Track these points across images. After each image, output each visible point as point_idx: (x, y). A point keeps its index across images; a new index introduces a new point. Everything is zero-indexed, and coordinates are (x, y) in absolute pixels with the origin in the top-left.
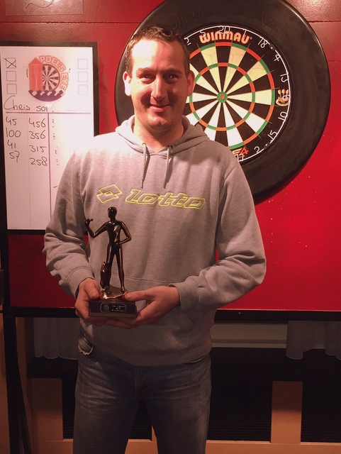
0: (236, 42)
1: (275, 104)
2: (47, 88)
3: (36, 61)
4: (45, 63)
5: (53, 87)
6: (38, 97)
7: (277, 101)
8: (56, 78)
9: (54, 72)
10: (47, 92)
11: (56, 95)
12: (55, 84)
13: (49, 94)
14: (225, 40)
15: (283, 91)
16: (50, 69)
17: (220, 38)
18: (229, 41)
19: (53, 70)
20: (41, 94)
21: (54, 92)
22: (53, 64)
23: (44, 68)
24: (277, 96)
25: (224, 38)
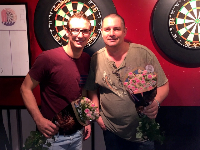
0: (66, 3)
1: (93, 12)
2: (9, 21)
3: (4, 10)
4: (7, 11)
5: (11, 20)
6: (5, 24)
7: (93, 11)
8: (12, 17)
9: (11, 15)
10: (9, 22)
11: (12, 23)
12: (11, 19)
13: (9, 23)
14: (63, 5)
15: (93, 6)
16: (9, 13)
17: (61, 6)
18: (64, 4)
19: (10, 14)
20: (6, 23)
21: (11, 22)
22: (10, 11)
23: (7, 13)
24: (92, 10)
25: (62, 5)
